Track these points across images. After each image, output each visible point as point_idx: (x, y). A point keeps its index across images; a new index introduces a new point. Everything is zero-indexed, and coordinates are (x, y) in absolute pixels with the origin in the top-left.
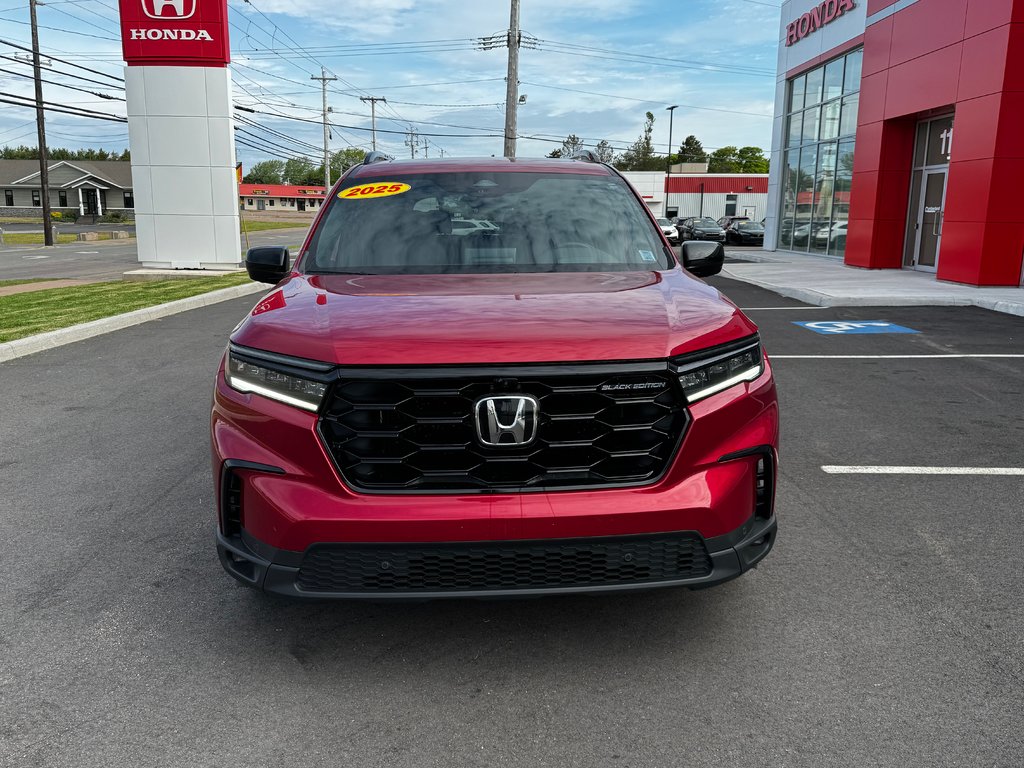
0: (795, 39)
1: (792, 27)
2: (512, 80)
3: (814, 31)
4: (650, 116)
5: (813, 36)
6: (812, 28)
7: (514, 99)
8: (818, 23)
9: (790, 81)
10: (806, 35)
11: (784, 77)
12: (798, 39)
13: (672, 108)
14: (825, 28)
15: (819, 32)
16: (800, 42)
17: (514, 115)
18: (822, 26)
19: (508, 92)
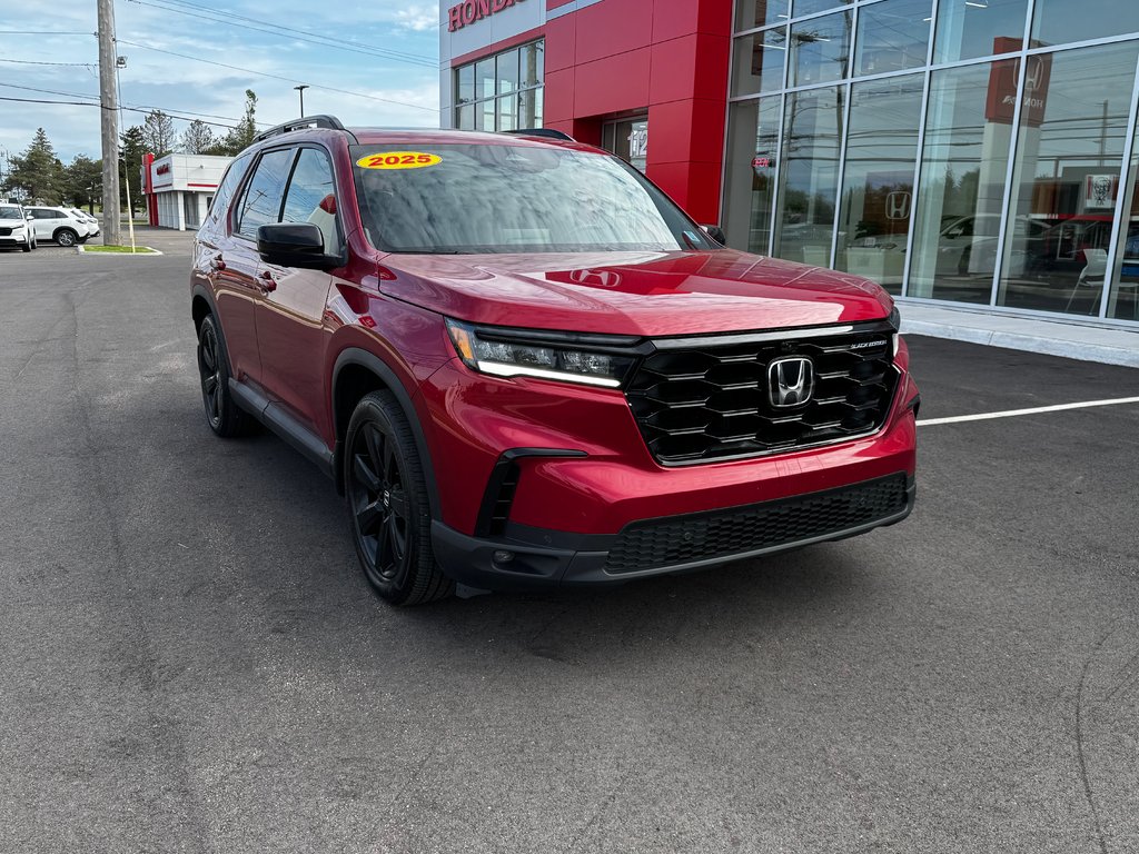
0: (458, 24)
1: (455, 11)
2: (104, 35)
3: (482, 18)
4: (251, 94)
5: (478, 23)
6: (479, 16)
7: (109, 61)
8: (486, 11)
9: (456, 69)
10: (472, 23)
11: (449, 65)
12: (463, 26)
13: (301, 88)
14: (494, 16)
15: (487, 20)
16: (465, 28)
17: (111, 80)
18: (490, 14)
19: (101, 50)
